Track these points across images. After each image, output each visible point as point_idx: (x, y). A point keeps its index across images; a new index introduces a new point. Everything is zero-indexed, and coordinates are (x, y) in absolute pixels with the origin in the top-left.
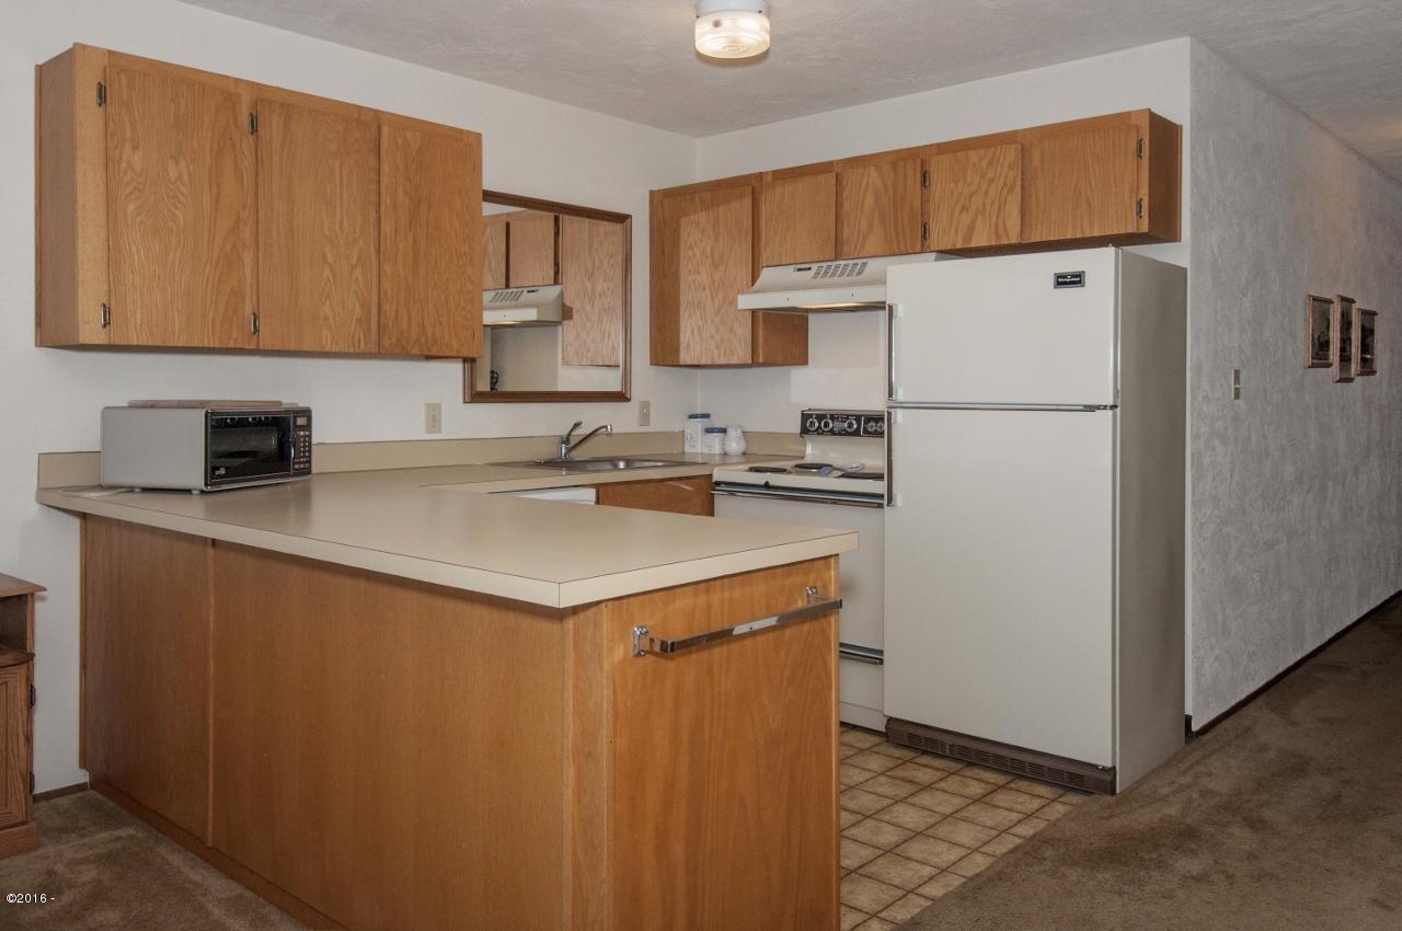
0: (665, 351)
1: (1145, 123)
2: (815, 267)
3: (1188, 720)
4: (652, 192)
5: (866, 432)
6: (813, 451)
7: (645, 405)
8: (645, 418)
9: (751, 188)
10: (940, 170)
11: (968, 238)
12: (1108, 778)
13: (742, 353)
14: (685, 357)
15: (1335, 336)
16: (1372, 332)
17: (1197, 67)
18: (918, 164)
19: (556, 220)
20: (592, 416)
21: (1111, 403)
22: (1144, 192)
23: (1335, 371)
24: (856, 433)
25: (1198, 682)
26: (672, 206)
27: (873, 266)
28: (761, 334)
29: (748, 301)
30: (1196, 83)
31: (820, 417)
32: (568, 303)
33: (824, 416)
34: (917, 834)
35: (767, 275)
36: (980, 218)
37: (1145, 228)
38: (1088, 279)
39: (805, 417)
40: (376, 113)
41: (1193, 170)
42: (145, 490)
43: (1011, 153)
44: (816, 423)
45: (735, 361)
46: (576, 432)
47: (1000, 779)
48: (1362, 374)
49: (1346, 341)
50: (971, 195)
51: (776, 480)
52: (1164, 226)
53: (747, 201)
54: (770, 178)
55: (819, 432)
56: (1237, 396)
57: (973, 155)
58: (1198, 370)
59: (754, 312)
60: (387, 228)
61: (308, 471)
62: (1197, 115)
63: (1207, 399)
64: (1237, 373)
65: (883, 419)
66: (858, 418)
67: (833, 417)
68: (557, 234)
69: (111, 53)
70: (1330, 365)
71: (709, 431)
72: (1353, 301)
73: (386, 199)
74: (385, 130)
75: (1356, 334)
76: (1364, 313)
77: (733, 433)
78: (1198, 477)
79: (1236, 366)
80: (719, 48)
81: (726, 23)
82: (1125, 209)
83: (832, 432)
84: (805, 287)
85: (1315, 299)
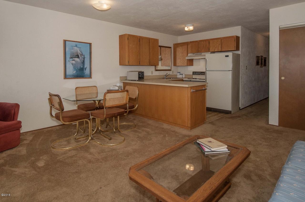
0: (175, 65)
1: (235, 37)
2: (195, 54)
3: (240, 108)
4: (174, 44)
5: (201, 74)
6: (194, 77)
7: (173, 71)
8: (173, 73)
9: (187, 44)
10: (211, 42)
11: (215, 50)
12: (231, 112)
13: (186, 64)
14: (177, 65)
15: (260, 61)
16: (266, 60)
17: (242, 29)
18: (208, 41)
19: (160, 48)
20: (168, 72)
21: (231, 70)
22: (235, 45)
23: (260, 66)
24: (200, 74)
25: (241, 103)
26: (177, 46)
27: (203, 54)
28: (188, 62)
29: (187, 58)
30: (242, 31)
31: (195, 72)
32: (162, 58)
33: (196, 72)
34: (210, 117)
35: (189, 55)
36: (216, 48)
37: (235, 50)
38: (229, 56)
39: (193, 72)
40: (149, 38)
41: (241, 42)
42: (131, 80)
43: (220, 40)
44: (194, 73)
45: (185, 65)
46: (167, 74)
47: (218, 113)
48: (264, 66)
49: (262, 62)
50: (215, 45)
51: (192, 80)
52: (237, 49)
53: (186, 46)
54: (189, 43)
55: (195, 74)
56: (246, 69)
57: (215, 40)
58: (241, 66)
59: (187, 59)
60: (150, 51)
61: (144, 78)
62: (242, 35)
63: (243, 70)
64: (246, 66)
65: (205, 72)
66: (200, 72)
67: (197, 72)
68: (160, 49)
69: (128, 34)
70: (259, 65)
71: (180, 74)
72: (263, 56)
73: (150, 48)
74: (150, 40)
75: (263, 61)
76: (265, 58)
77: (183, 74)
78: (241, 79)
79: (246, 65)
80: (187, 30)
81: (189, 27)
82: (233, 47)
83: (197, 74)
84: (194, 56)
85: (257, 56)
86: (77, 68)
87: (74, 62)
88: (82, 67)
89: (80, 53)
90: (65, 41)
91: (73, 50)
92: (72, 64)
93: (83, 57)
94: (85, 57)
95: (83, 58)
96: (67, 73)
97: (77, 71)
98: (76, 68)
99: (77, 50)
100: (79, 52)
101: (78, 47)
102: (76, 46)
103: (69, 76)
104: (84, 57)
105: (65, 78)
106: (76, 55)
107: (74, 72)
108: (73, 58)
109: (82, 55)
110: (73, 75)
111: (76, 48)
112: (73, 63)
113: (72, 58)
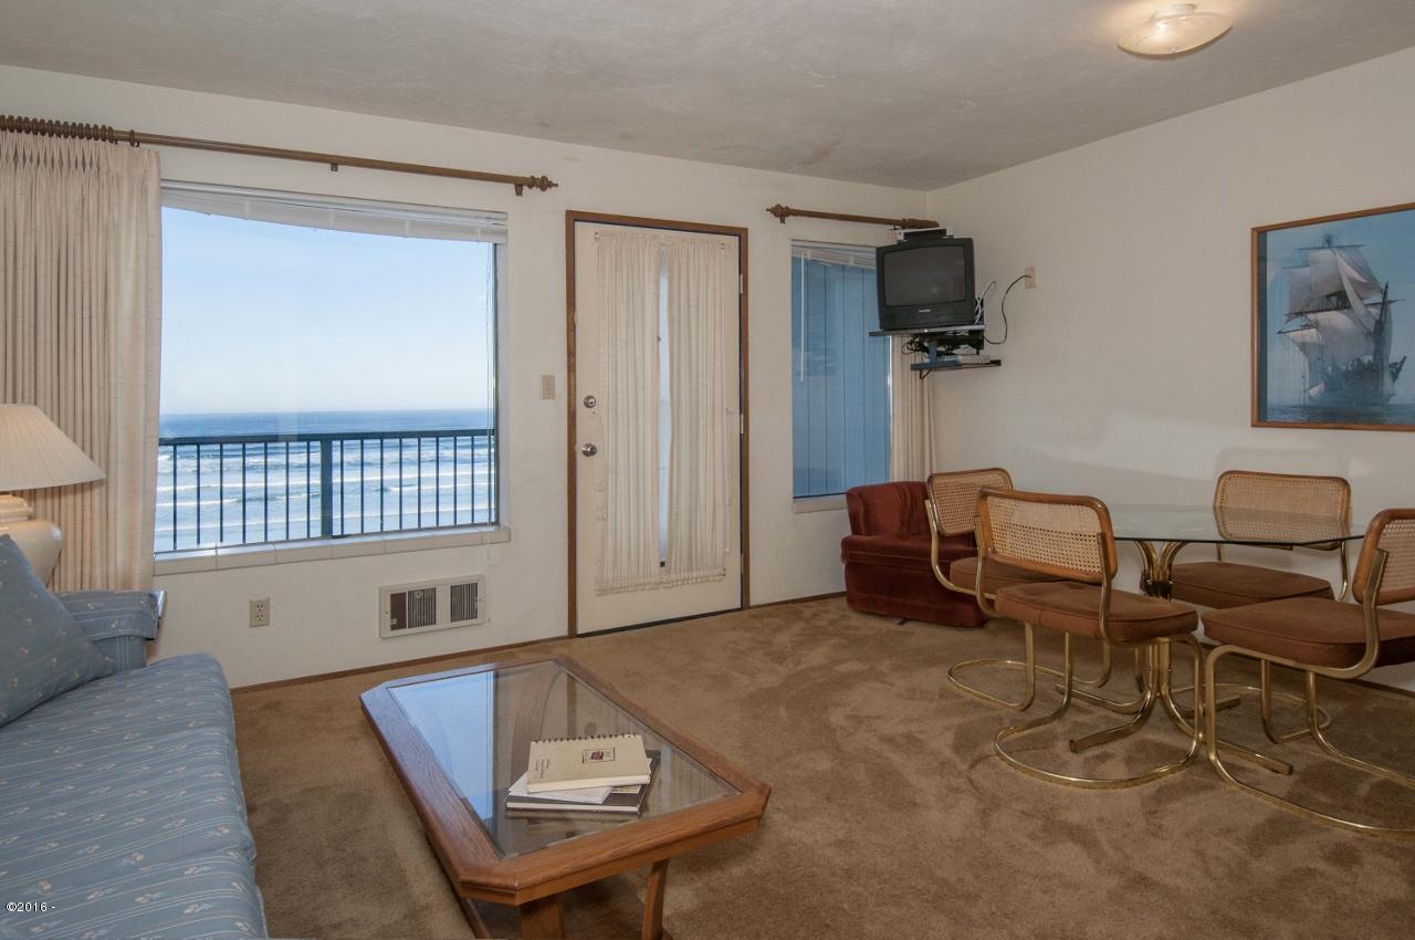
86: (1335, 367)
87: (1311, 335)
88: (1371, 358)
89: (1356, 276)
90: (1260, 234)
91: (1307, 271)
92: (1303, 347)
93: (1378, 298)
94: (1390, 297)
95: (1375, 304)
96: (1273, 398)
97: (1331, 386)
98: (1330, 368)
99: (1336, 264)
100: (1348, 271)
101: (1342, 247)
102: (1328, 242)
103: (1283, 412)
104: (1385, 294)
105: (1259, 419)
106: (1328, 297)
107: (1314, 391)
108: (1311, 316)
109: (1369, 285)
110: (1305, 408)
111: (1325, 254)
112: (1308, 340)
113: (1300, 314)
